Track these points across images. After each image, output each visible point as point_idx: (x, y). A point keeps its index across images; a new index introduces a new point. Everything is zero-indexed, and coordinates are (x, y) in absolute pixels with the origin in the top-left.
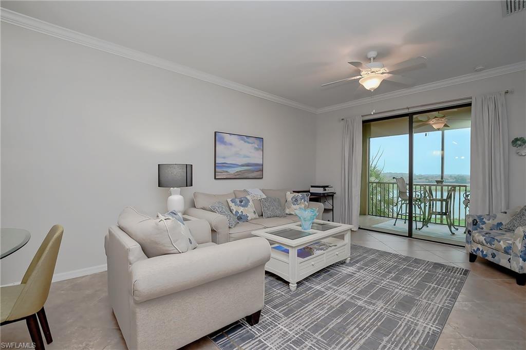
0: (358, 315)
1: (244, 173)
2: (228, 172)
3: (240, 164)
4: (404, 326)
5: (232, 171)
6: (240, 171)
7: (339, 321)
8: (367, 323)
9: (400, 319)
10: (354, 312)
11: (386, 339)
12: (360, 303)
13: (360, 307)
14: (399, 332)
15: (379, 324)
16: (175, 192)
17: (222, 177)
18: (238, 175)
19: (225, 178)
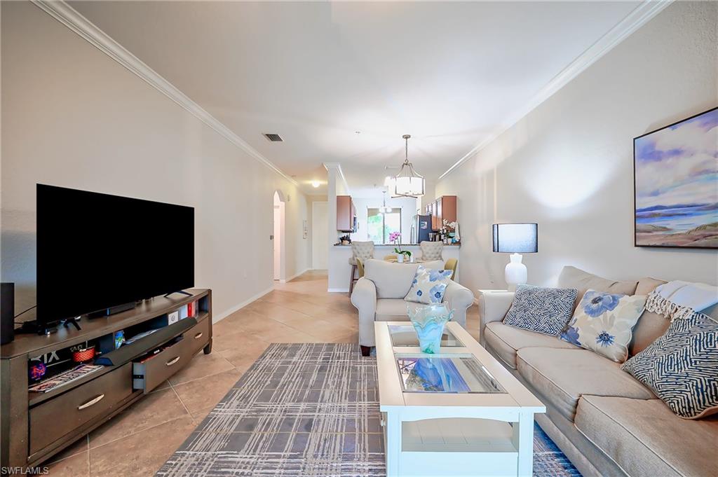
0: (298, 391)
2: (669, 230)
6: (714, 225)
7: (311, 381)
8: (287, 388)
9: (254, 405)
10: (303, 393)
12: (303, 406)
13: (299, 401)
14: (257, 393)
15: (275, 392)
16: (516, 259)
17: (652, 244)
18: (705, 237)
19: (658, 244)
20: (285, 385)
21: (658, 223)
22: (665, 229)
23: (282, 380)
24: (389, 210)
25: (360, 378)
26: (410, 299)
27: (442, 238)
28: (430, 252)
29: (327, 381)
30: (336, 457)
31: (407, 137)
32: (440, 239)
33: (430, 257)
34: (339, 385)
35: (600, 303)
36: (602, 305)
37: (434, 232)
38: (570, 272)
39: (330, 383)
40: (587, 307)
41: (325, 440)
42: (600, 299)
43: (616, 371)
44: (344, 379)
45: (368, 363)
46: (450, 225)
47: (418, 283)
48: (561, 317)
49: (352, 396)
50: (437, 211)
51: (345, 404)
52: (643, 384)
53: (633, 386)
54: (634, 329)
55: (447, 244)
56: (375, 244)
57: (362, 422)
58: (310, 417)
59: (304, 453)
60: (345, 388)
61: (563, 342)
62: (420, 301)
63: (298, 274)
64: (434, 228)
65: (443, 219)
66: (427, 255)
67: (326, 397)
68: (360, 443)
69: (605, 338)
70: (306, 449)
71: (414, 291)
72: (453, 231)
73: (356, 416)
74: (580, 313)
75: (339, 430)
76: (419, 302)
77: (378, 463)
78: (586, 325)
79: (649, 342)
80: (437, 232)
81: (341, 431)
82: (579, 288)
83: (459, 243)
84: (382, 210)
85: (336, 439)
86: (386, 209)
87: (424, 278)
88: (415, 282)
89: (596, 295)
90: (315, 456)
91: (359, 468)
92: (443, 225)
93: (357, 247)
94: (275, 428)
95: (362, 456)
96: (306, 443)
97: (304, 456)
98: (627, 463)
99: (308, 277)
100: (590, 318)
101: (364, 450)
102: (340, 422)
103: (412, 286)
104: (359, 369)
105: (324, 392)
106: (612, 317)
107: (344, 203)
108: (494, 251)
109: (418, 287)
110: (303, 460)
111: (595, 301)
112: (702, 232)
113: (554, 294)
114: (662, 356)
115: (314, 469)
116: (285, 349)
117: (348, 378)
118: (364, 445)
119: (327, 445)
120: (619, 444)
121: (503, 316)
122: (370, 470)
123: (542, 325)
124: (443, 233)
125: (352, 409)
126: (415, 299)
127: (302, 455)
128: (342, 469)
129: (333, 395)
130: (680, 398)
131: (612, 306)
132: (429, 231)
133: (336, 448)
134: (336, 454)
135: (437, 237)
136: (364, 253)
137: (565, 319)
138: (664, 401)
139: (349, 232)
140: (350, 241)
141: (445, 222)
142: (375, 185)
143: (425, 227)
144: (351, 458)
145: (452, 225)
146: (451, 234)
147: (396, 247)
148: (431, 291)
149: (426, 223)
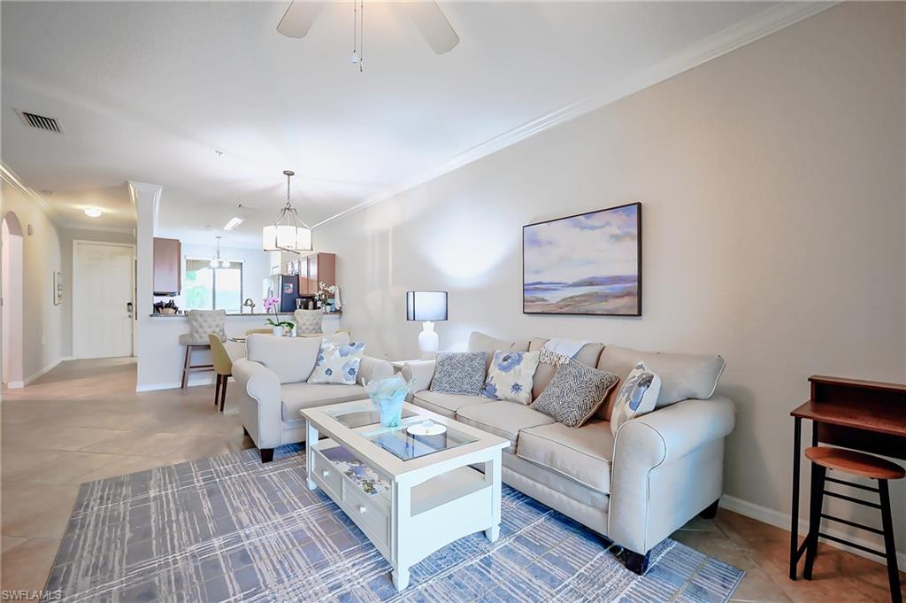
0: (194, 528)
1: (579, 302)
2: (546, 300)
3: (571, 282)
4: (113, 567)
5: (553, 298)
6: (571, 298)
8: (171, 532)
9: (128, 570)
11: (128, 535)
12: (217, 542)
13: (206, 538)
14: (117, 554)
15: (154, 542)
16: (428, 327)
17: (535, 311)
18: (567, 306)
19: (539, 311)
20: (164, 529)
21: (539, 295)
22: (543, 300)
23: (153, 524)
24: (226, 264)
25: (278, 487)
26: (315, 380)
27: (318, 305)
28: (308, 323)
29: (232, 504)
30: (306, 571)
31: (290, 174)
32: (315, 307)
33: (307, 329)
34: (253, 502)
35: (510, 361)
36: (510, 362)
37: (303, 298)
38: (477, 337)
39: (237, 503)
40: (500, 365)
41: (281, 562)
42: (509, 357)
43: (528, 411)
44: (256, 495)
45: (276, 469)
46: (329, 290)
47: (324, 361)
48: (479, 377)
49: (281, 509)
50: (308, 271)
51: (278, 519)
52: (549, 414)
53: (542, 418)
54: (534, 377)
55: (326, 313)
56: (227, 313)
57: (314, 529)
58: (240, 549)
59: (262, 585)
60: (264, 503)
61: (483, 398)
62: (330, 381)
63: (46, 369)
64: (303, 292)
65: (318, 282)
66: (304, 328)
67: (245, 520)
68: (325, 547)
69: (516, 387)
70: (261, 581)
71: (321, 370)
72: (332, 296)
73: (302, 525)
74: (494, 371)
75: (290, 546)
76: (328, 383)
77: (359, 556)
78: (500, 380)
79: (546, 384)
80: (311, 298)
81: (294, 545)
82: (488, 351)
83: (339, 312)
84: (214, 264)
85: (293, 556)
86: (221, 263)
87: (332, 353)
88: (319, 359)
89: (505, 355)
90: (280, 581)
91: (340, 568)
92: (319, 289)
93: (199, 318)
94: (194, 580)
95: (337, 558)
96: (256, 575)
97: (264, 588)
98: (559, 464)
99: (66, 372)
100: (503, 374)
101: (335, 552)
102: (285, 538)
103: (317, 364)
104: (267, 478)
105: (237, 516)
106: (520, 371)
107: (167, 250)
108: (408, 319)
109: (325, 364)
110: (267, 592)
111: (505, 360)
112: (564, 303)
113: (471, 358)
114: (557, 391)
115: (288, 593)
116: (121, 484)
117: (260, 492)
118: (331, 547)
119: (286, 565)
120: (553, 454)
121: (429, 383)
122: (354, 565)
123: (465, 387)
124: (320, 300)
125: (290, 521)
126: (323, 380)
127: (261, 588)
128: (322, 578)
129: (254, 516)
130: (571, 416)
131: (519, 361)
132: (295, 298)
133: (299, 562)
134: (304, 569)
135: (311, 304)
136: (210, 327)
137: (482, 379)
138: (562, 421)
139: (172, 294)
140: (176, 309)
141: (322, 285)
142: (208, 226)
143: (290, 291)
144: (327, 564)
145: (332, 289)
146: (330, 301)
147: (270, 317)
148: (344, 368)
149: (291, 285)
